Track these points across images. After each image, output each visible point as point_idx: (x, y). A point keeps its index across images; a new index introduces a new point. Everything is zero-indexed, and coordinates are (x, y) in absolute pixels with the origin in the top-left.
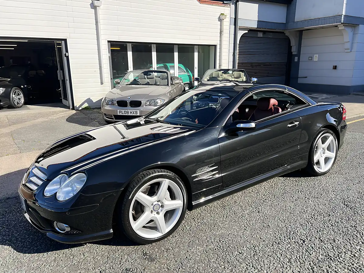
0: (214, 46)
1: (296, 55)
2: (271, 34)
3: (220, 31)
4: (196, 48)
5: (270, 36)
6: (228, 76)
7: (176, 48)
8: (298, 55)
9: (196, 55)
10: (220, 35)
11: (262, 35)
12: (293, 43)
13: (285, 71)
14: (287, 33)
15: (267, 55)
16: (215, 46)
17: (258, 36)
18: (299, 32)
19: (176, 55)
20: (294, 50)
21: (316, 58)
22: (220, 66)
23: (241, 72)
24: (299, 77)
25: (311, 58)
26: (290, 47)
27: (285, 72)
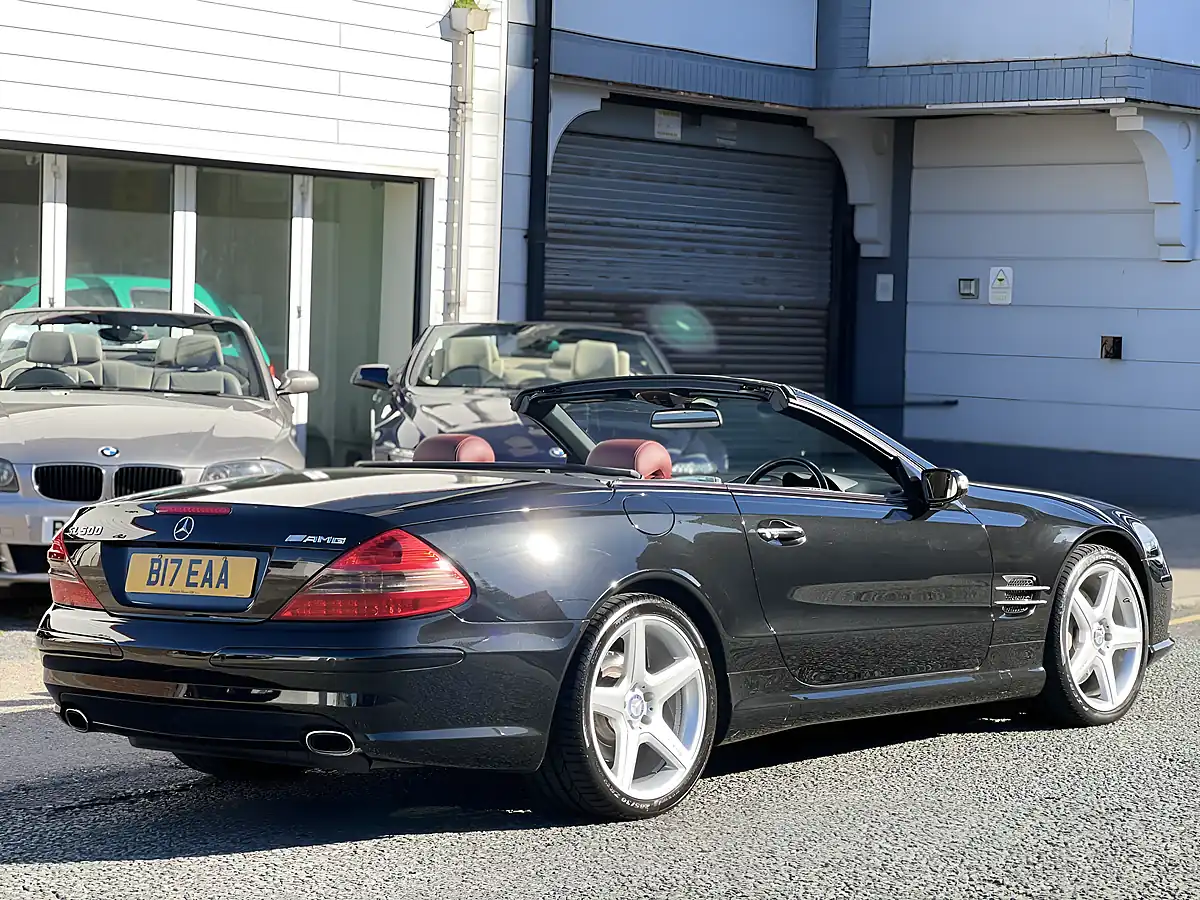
0: (415, 186)
1: (879, 264)
2: (733, 124)
3: (454, 98)
4: (303, 192)
5: (727, 135)
6: (520, 368)
7: (185, 184)
8: (897, 263)
9: (302, 230)
10: (454, 120)
11: (679, 136)
12: (865, 185)
13: (818, 358)
14: (828, 131)
15: (710, 251)
16: (421, 183)
17: (658, 136)
18: (892, 121)
19: (185, 225)
20: (871, 231)
21: (1000, 285)
22: (448, 305)
23: (613, 347)
24: (908, 398)
25: (968, 290)
26: (843, 213)
27: (821, 367)
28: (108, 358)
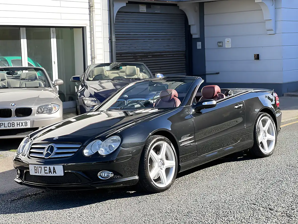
0: (81, 29)
1: (197, 40)
2: (159, 7)
3: (89, 6)
4: (53, 32)
5: (157, 10)
6: (112, 73)
7: (23, 32)
8: (202, 39)
9: (54, 41)
10: (90, 11)
11: (146, 11)
12: (193, 20)
13: (184, 64)
14: (183, 7)
15: (155, 39)
16: (83, 28)
17: (140, 11)
18: (198, 3)
20: (195, 31)
21: (228, 43)
22: (92, 58)
23: (135, 67)
24: (207, 73)
25: (220, 44)
26: (187, 28)
27: (185, 66)
28: (8, 79)
